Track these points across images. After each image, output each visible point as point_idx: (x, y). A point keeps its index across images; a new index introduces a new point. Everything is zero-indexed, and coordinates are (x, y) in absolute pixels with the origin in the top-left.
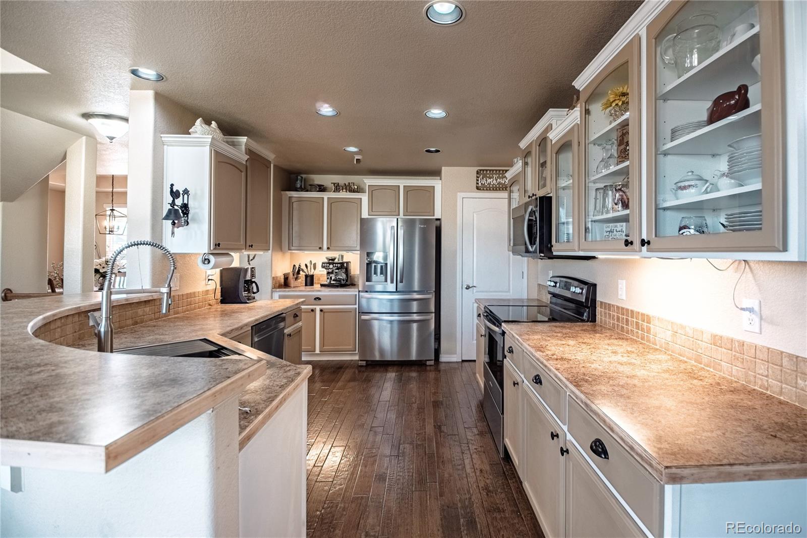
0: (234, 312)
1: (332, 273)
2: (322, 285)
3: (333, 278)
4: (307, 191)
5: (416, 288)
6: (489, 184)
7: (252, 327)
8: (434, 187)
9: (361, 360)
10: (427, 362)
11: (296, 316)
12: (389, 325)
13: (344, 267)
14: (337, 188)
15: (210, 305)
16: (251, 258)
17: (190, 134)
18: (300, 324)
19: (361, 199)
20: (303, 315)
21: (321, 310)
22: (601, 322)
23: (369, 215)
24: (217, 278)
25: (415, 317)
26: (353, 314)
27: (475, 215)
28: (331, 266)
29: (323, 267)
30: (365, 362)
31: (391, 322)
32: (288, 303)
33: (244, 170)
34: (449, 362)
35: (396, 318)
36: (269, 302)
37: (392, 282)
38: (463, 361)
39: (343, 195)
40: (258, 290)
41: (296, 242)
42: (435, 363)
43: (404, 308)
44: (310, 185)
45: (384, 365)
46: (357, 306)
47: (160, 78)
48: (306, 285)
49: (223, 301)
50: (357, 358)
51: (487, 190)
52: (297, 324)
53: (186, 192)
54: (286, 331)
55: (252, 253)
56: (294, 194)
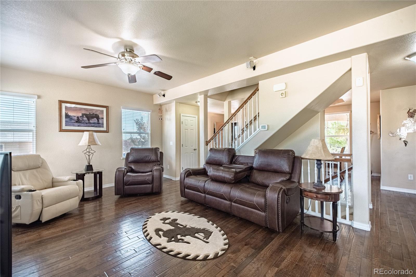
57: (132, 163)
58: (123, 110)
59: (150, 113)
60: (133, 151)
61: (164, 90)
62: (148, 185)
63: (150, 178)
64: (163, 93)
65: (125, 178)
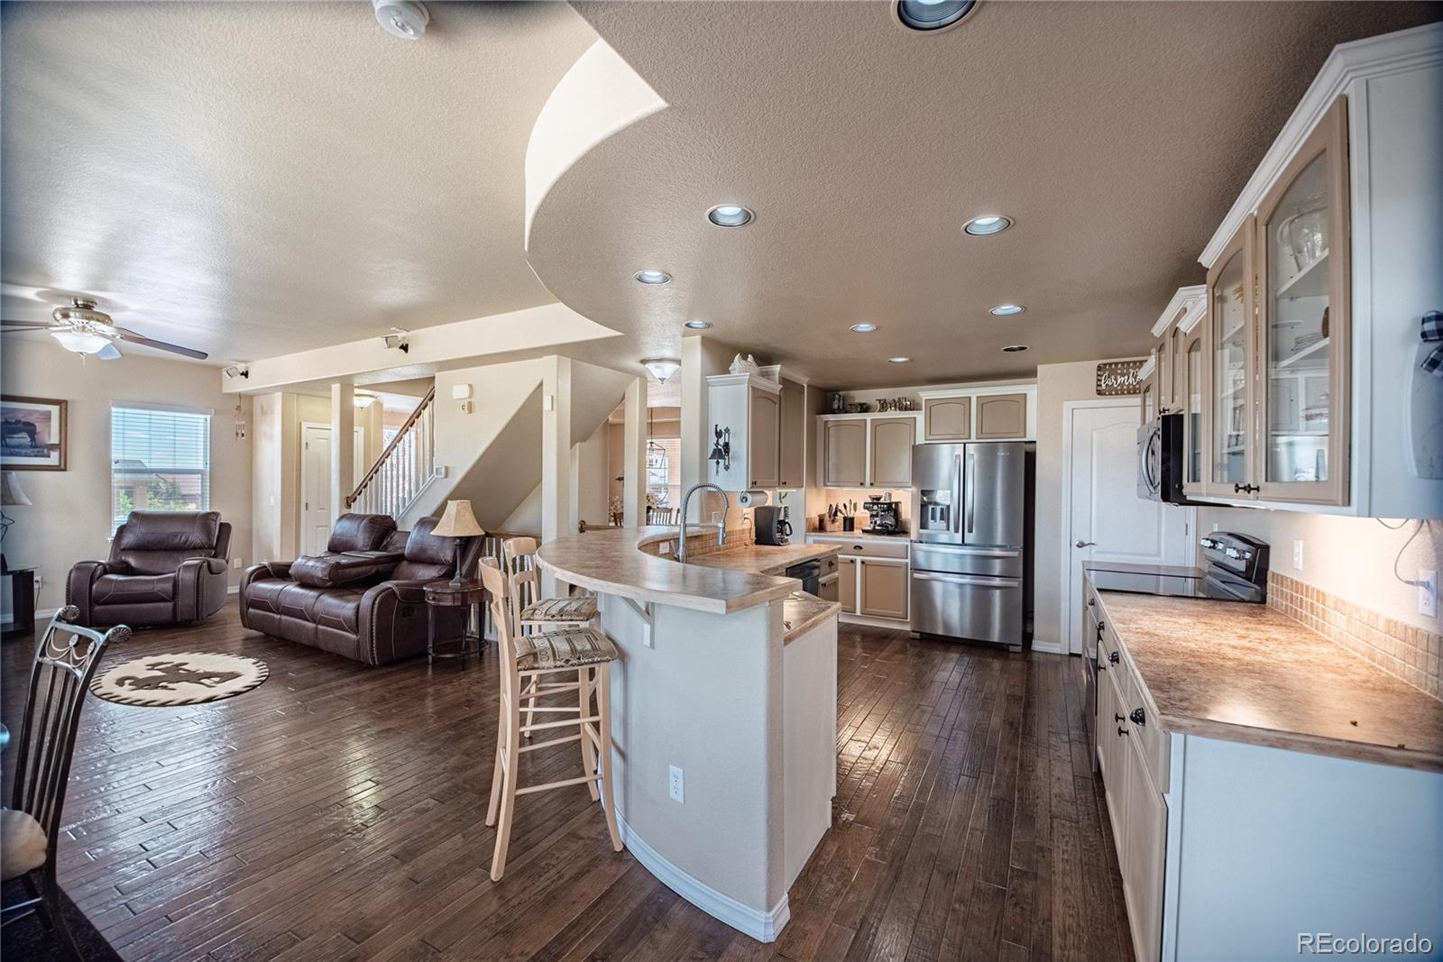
0: (768, 553)
1: (877, 516)
2: (864, 531)
3: (878, 522)
4: (846, 412)
5: (999, 540)
6: (1122, 384)
7: (787, 569)
8: (1025, 395)
9: (913, 631)
10: (1011, 647)
11: (831, 564)
12: (958, 590)
13: (893, 509)
14: (884, 406)
15: (746, 545)
16: (783, 495)
17: (729, 373)
18: (836, 574)
19: (915, 418)
20: (840, 566)
21: (863, 562)
22: (1272, 605)
23: (926, 440)
24: (751, 516)
25: (997, 582)
26: (904, 569)
27: (1094, 434)
28: (875, 507)
29: (865, 508)
30: (918, 634)
31: (961, 586)
32: (823, 549)
33: (777, 401)
34: (1046, 653)
35: (967, 580)
36: (803, 546)
37: (956, 531)
38: (1071, 655)
39: (892, 414)
40: (791, 533)
41: (832, 476)
42: (1023, 652)
43: (982, 567)
44: (850, 405)
45: (948, 642)
46: (908, 561)
47: (709, 325)
48: (845, 530)
49: (757, 542)
50: (908, 628)
51: (1117, 394)
52: (833, 574)
53: (727, 430)
54: (821, 580)
55: (783, 491)
56: (831, 417)
57: (132, 552)
58: (114, 409)
59: (208, 417)
60: (134, 521)
61: (246, 362)
62: (162, 605)
63: (169, 586)
64: (242, 368)
65: (94, 586)
